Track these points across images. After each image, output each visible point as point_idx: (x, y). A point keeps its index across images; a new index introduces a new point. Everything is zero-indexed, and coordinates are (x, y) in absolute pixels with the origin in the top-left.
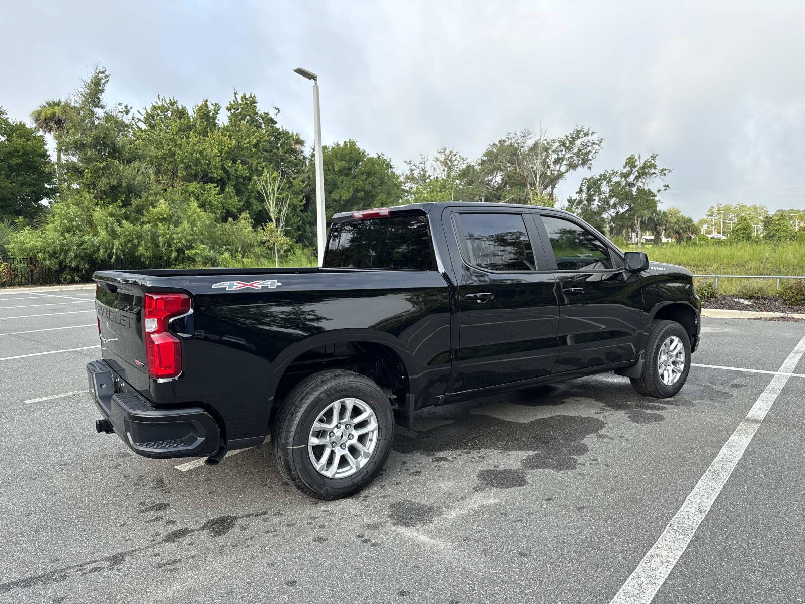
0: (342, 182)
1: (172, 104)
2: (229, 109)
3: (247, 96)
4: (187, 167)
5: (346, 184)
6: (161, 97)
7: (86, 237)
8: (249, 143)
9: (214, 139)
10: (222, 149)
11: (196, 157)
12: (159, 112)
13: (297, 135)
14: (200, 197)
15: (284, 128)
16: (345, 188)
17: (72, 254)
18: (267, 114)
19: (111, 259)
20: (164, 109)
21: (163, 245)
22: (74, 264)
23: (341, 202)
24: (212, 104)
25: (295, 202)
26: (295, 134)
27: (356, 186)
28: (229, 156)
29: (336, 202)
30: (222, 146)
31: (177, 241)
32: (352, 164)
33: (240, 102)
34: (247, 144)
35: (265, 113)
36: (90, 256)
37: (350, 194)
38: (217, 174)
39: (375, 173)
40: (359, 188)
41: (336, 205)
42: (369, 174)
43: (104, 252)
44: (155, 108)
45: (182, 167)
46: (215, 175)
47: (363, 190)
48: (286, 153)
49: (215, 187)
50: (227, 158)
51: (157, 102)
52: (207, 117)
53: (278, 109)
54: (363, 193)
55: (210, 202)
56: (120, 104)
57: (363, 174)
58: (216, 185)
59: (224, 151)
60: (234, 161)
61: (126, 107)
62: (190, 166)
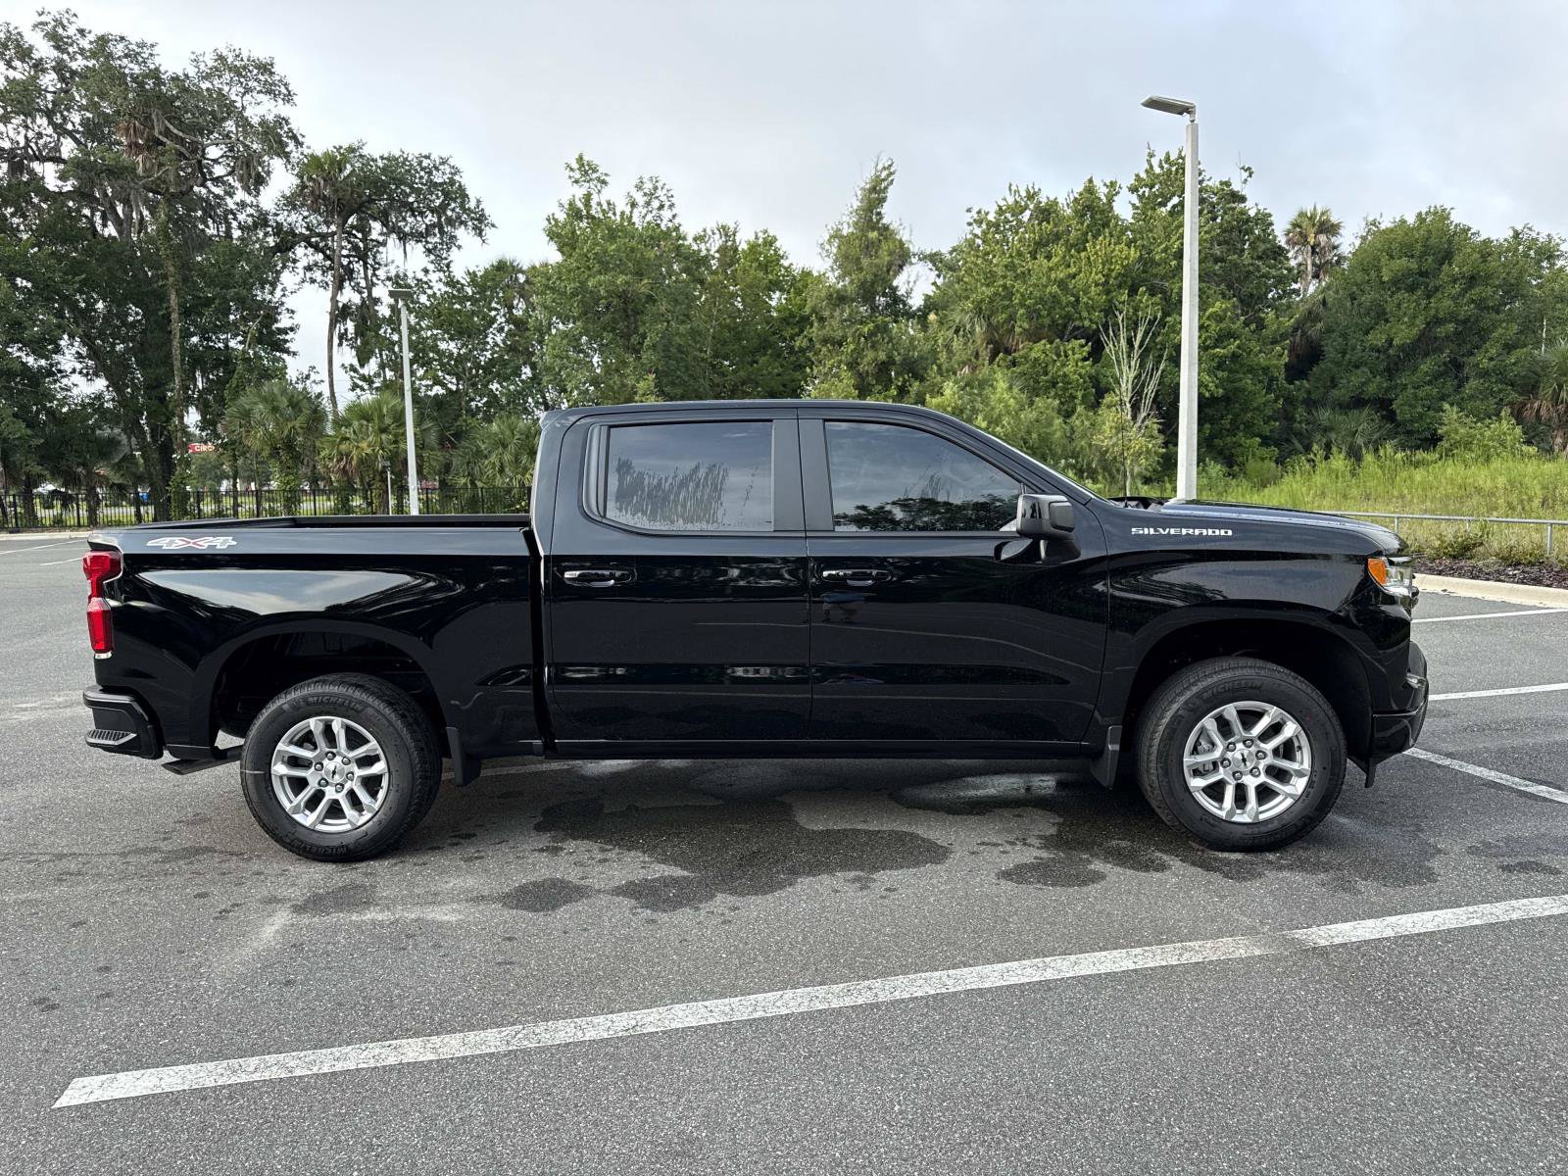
0: (1399, 306)
1: (1031, 196)
2: (1133, 190)
3: (1173, 157)
4: (1032, 314)
5: (1408, 308)
6: (1014, 188)
8: (1165, 250)
9: (1096, 253)
10: (1109, 269)
11: (1050, 293)
12: (1008, 215)
13: (1323, 214)
14: (1050, 367)
15: (1261, 207)
16: (1406, 319)
18: (1227, 184)
20: (1017, 209)
23: (1391, 352)
24: (1105, 185)
25: (1262, 360)
26: (1319, 211)
27: (1433, 312)
28: (1125, 282)
29: (1378, 351)
30: (1112, 263)
32: (1430, 261)
33: (1158, 170)
34: (1162, 252)
35: (1222, 183)
37: (1415, 331)
38: (1091, 320)
39: (1489, 276)
40: (1441, 315)
41: (1378, 358)
42: (1472, 280)
44: (1001, 211)
45: (1022, 315)
46: (1087, 323)
47: (1452, 317)
48: (1260, 258)
49: (1082, 346)
50: (1120, 287)
51: (1005, 199)
52: (1093, 210)
53: (1249, 169)
54: (1451, 327)
55: (1065, 375)
56: (969, 210)
57: (1455, 282)
58: (1083, 341)
59: (1114, 274)
60: (1133, 291)
61: (979, 212)
62: (1038, 311)
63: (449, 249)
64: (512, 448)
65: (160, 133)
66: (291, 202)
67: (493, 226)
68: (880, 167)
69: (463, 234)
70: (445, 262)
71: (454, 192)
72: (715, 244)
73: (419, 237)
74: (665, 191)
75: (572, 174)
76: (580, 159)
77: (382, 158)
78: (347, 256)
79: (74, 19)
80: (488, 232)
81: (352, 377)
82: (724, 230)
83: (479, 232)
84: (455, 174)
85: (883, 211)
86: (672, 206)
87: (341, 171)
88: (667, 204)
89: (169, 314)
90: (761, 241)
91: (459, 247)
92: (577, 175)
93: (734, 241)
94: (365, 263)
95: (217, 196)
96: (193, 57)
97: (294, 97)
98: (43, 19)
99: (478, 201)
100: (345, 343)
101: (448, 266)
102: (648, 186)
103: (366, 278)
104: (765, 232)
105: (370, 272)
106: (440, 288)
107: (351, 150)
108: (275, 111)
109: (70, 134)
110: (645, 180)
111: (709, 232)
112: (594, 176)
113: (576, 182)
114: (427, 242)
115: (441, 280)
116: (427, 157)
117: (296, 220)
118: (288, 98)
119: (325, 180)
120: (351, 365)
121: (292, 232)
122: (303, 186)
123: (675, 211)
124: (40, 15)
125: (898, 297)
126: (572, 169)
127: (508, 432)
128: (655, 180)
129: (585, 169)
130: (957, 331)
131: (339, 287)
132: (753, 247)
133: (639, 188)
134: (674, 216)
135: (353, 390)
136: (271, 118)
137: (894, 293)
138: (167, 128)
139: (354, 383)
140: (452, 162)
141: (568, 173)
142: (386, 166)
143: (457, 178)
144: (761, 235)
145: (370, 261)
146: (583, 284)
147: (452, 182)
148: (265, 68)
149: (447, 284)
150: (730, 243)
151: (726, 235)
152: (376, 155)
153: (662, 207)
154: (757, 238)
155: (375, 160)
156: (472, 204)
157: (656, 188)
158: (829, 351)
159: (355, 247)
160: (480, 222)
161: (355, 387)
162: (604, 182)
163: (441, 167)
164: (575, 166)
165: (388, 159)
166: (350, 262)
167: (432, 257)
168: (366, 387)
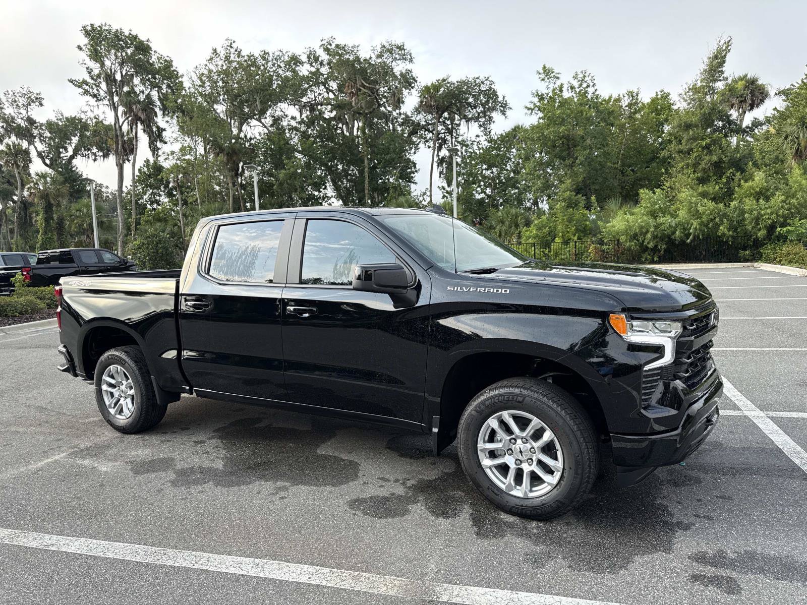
7: (663, 220)
17: (649, 236)
19: (688, 239)
21: (751, 223)
22: (651, 245)
31: (767, 217)
36: (669, 237)
43: (681, 233)
63: (490, 124)
64: (507, 223)
65: (360, 86)
66: (417, 111)
67: (511, 108)
68: (722, 42)
69: (496, 115)
70: (488, 130)
71: (491, 94)
72: (625, 102)
73: (476, 119)
74: (590, 77)
75: (540, 76)
76: (544, 67)
77: (457, 82)
78: (444, 133)
79: (334, 40)
80: (508, 112)
81: (443, 192)
82: (630, 94)
83: (503, 113)
84: (492, 84)
85: (724, 69)
86: (594, 85)
87: (438, 92)
88: (591, 84)
89: (364, 169)
90: (659, 96)
91: (494, 122)
92: (543, 76)
93: (637, 99)
94: (452, 136)
95: (389, 111)
96: (372, 48)
97: (414, 59)
98: (323, 42)
99: (504, 97)
100: (442, 176)
101: (490, 132)
102: (580, 76)
103: (452, 143)
104: (662, 91)
105: (454, 140)
106: (485, 144)
107: (444, 80)
108: (406, 68)
109: (332, 91)
110: (579, 73)
111: (621, 96)
112: (552, 75)
113: (543, 80)
114: (480, 121)
115: (486, 140)
116: (478, 78)
117: (421, 118)
118: (411, 61)
119: (430, 97)
120: (442, 187)
121: (419, 124)
122: (421, 102)
123: (596, 88)
124: (322, 41)
125: (732, 121)
126: (540, 74)
127: (505, 215)
128: (584, 73)
129: (547, 72)
130: (786, 138)
131: (440, 149)
132: (654, 101)
133: (575, 78)
134: (596, 91)
135: (443, 198)
136: (404, 71)
137: (728, 118)
138: (362, 83)
139: (444, 195)
140: (490, 79)
141: (538, 76)
142: (458, 86)
143: (493, 86)
144: (659, 93)
145: (454, 134)
146: (543, 134)
147: (491, 88)
148: (401, 48)
149: (489, 142)
150: (634, 101)
151: (633, 96)
152: (454, 81)
153: (588, 86)
154: (657, 95)
155: (454, 84)
156: (500, 99)
157: (585, 76)
158: (681, 158)
159: (447, 129)
160: (504, 108)
161: (444, 197)
162: (558, 78)
163: (485, 82)
164: (542, 71)
165: (460, 82)
166: (445, 136)
167: (482, 129)
168: (449, 197)
